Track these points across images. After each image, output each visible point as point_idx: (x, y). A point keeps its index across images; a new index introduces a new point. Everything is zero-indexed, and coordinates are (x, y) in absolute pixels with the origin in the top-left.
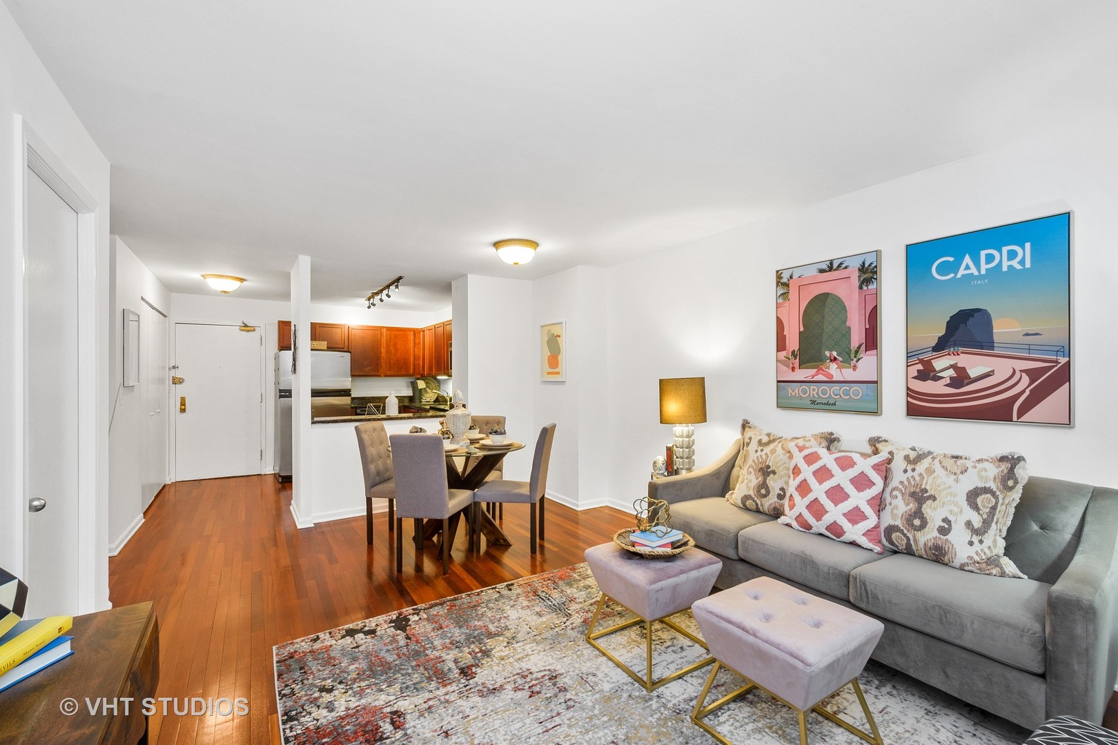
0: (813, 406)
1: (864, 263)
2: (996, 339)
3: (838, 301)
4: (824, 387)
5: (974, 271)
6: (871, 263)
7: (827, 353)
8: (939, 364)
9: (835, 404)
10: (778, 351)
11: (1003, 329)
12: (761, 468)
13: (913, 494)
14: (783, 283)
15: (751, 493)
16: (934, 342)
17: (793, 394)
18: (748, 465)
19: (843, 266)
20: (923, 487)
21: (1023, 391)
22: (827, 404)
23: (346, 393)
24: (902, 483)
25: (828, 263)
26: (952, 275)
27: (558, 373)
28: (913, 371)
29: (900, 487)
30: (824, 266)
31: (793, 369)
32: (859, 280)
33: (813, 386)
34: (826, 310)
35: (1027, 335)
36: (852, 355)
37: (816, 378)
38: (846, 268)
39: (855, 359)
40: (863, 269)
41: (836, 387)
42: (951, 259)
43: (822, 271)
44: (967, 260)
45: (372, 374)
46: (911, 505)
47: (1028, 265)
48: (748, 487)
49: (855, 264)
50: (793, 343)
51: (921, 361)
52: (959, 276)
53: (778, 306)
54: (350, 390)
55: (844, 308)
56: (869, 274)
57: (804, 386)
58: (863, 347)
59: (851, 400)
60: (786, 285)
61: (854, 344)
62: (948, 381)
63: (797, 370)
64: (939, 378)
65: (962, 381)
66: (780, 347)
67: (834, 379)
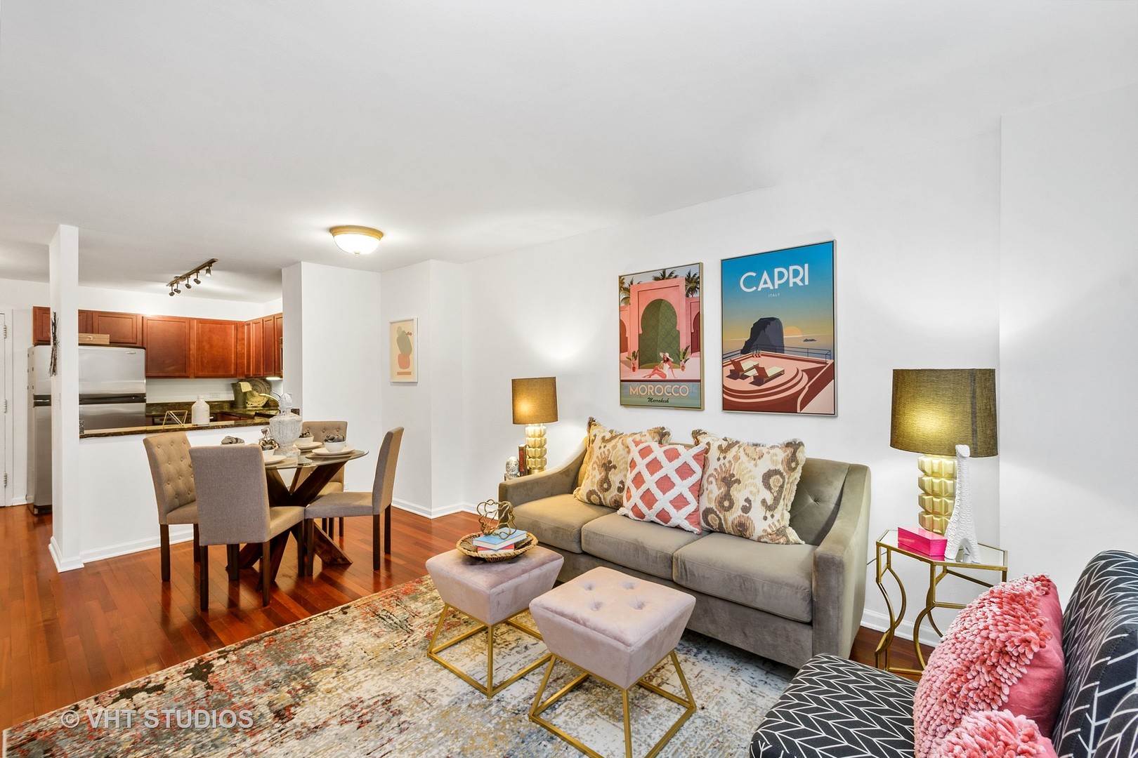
0: (650, 403)
1: (689, 274)
2: (786, 343)
3: (670, 307)
4: (659, 385)
5: (769, 285)
6: (695, 274)
7: (662, 355)
8: (747, 364)
9: (667, 401)
10: (621, 352)
11: (792, 335)
12: (604, 464)
13: (724, 479)
14: (625, 288)
15: (595, 488)
16: (743, 345)
17: (634, 393)
18: (592, 462)
19: (674, 275)
20: (731, 472)
21: (804, 388)
22: (662, 401)
23: (139, 398)
24: (716, 469)
25: (661, 272)
26: (755, 288)
27: (409, 373)
28: (727, 373)
29: (715, 473)
30: (658, 275)
31: (634, 369)
32: (686, 289)
33: (650, 385)
34: (660, 315)
35: (806, 340)
36: (681, 357)
37: (653, 378)
38: (676, 277)
39: (683, 360)
40: (689, 279)
41: (668, 386)
42: (754, 274)
43: (657, 279)
44: (765, 276)
45: (177, 374)
46: (722, 489)
47: (807, 283)
48: (592, 482)
49: (682, 274)
50: (634, 345)
51: (733, 362)
52: (759, 289)
53: (621, 309)
54: (144, 395)
55: (675, 313)
56: (693, 284)
57: (643, 385)
58: (689, 350)
59: (680, 397)
60: (627, 290)
61: (683, 347)
62: (752, 379)
63: (637, 370)
64: (746, 377)
65: (763, 380)
66: (623, 348)
67: (667, 378)
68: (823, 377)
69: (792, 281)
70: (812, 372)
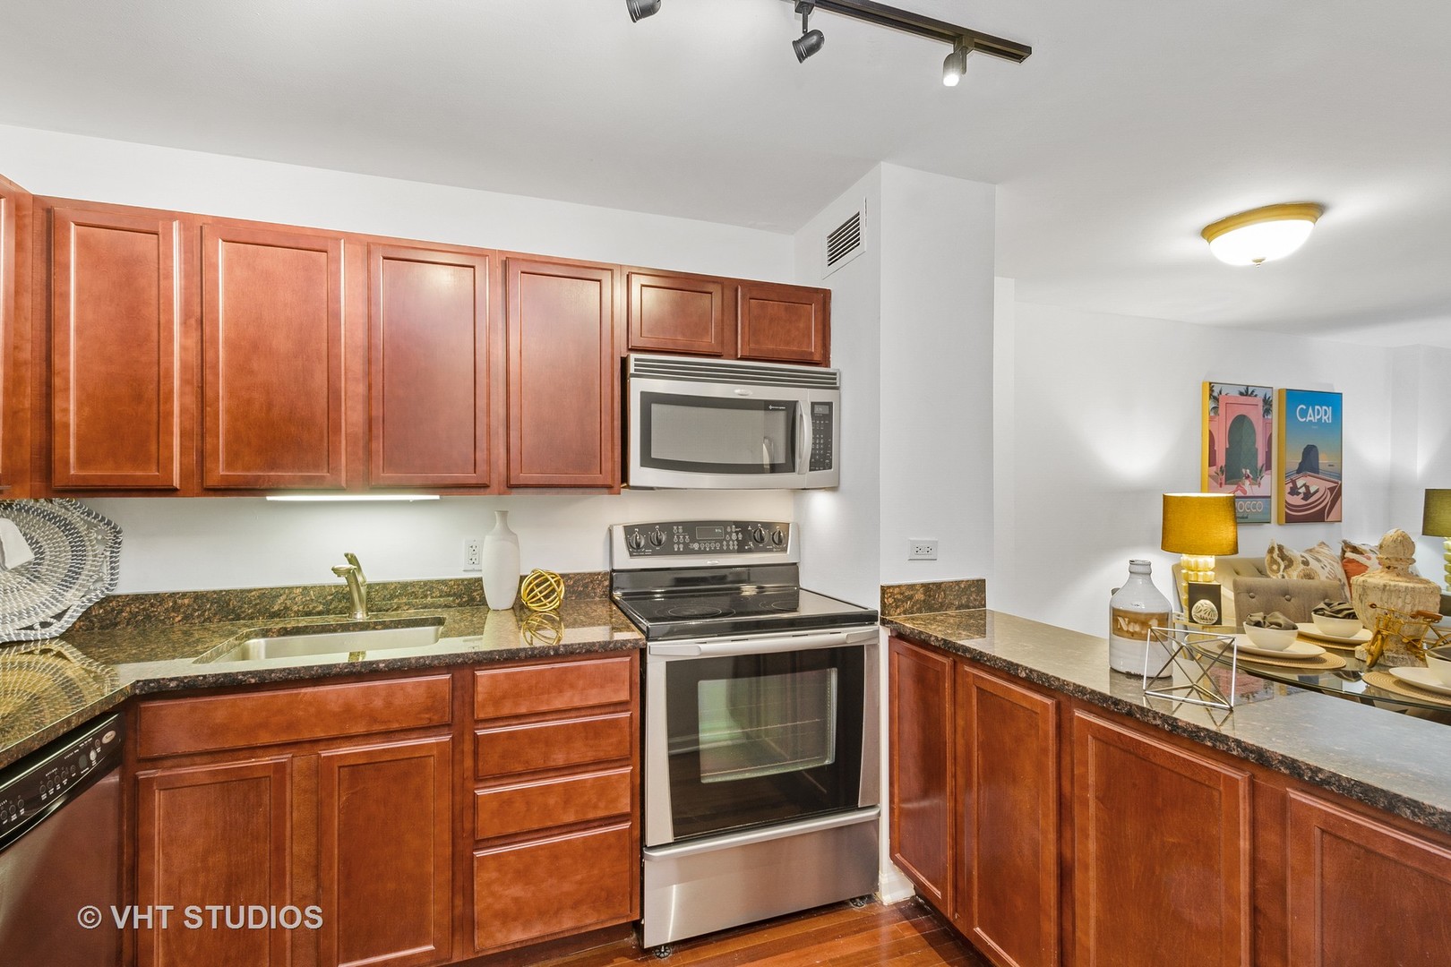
1: (1265, 395)
2: (1321, 467)
3: (1251, 423)
4: (1242, 502)
5: (1313, 419)
6: (1269, 397)
7: (1244, 470)
8: (1300, 483)
10: (1209, 466)
11: (1323, 460)
14: (1214, 395)
16: (1296, 467)
19: (1254, 394)
21: (1328, 502)
22: (1243, 518)
25: (1246, 388)
26: (1304, 419)
28: (1288, 488)
30: (1243, 390)
31: (1221, 485)
32: (1263, 409)
34: (1244, 431)
35: (1329, 465)
36: (1258, 474)
37: (1236, 495)
38: (1256, 396)
39: (1260, 478)
40: (1265, 400)
41: (1249, 503)
42: (1304, 407)
43: (1241, 394)
44: (1310, 410)
47: (1330, 422)
49: (1260, 393)
50: (1221, 460)
51: (1292, 481)
52: (1306, 420)
53: (1211, 419)
55: (1254, 431)
56: (1267, 406)
58: (1264, 467)
59: (1257, 512)
60: (1216, 399)
61: (1260, 465)
62: (1302, 496)
63: (1223, 485)
64: (1298, 494)
65: (1307, 495)
66: (1212, 462)
67: (1248, 495)
68: (1336, 493)
69: (1324, 418)
70: (1331, 490)
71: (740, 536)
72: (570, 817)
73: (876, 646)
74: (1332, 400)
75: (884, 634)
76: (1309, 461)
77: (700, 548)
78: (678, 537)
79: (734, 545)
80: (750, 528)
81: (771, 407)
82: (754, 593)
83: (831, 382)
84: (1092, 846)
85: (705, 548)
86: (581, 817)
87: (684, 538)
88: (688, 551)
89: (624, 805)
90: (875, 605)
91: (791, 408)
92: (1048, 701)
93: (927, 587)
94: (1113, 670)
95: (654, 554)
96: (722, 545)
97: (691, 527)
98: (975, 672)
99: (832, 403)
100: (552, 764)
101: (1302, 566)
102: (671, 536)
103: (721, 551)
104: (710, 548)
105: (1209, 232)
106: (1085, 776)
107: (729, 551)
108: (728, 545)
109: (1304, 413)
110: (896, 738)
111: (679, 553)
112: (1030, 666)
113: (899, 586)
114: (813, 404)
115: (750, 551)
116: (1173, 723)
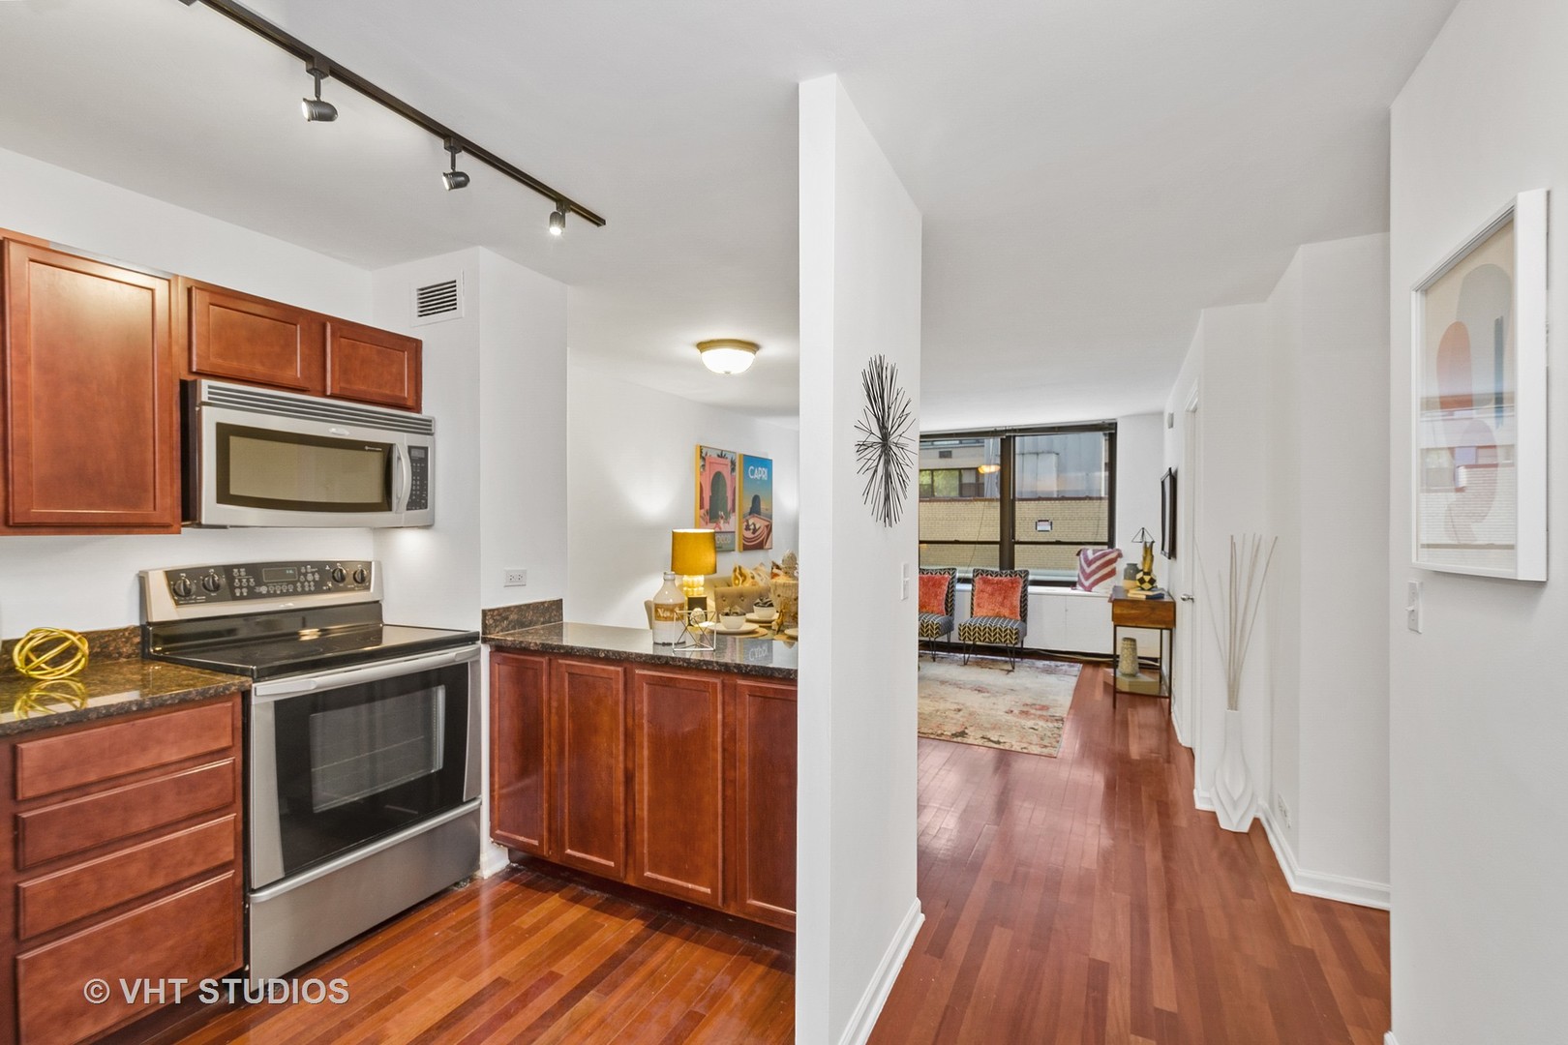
1: (732, 458)
2: (762, 511)
3: (723, 477)
4: (718, 537)
6: (734, 460)
7: (720, 512)
8: (751, 522)
9: (722, 548)
10: (700, 509)
11: (763, 506)
14: (703, 456)
16: (749, 510)
19: (725, 456)
21: (766, 536)
28: (744, 525)
30: (720, 453)
36: (728, 515)
38: (727, 458)
39: (729, 518)
40: (732, 462)
43: (719, 456)
44: (756, 470)
49: (729, 457)
50: (707, 505)
53: (701, 474)
56: (733, 466)
58: (731, 511)
59: (727, 544)
60: (703, 459)
61: (729, 508)
62: (751, 531)
63: (708, 524)
64: (750, 529)
65: (755, 531)
66: (702, 507)
67: (722, 531)
68: (769, 528)
69: (763, 476)
70: (767, 526)
71: (317, 577)
72: (159, 882)
73: (478, 662)
74: (766, 463)
75: (485, 651)
76: (755, 509)
77: (268, 591)
78: (240, 581)
79: (310, 586)
80: (328, 568)
81: (367, 448)
82: (315, 637)
83: (426, 427)
84: (646, 752)
85: (275, 591)
86: (172, 879)
87: (248, 581)
88: (253, 595)
89: (228, 852)
90: (476, 627)
91: (387, 450)
92: (620, 669)
93: (519, 608)
94: (655, 644)
95: (209, 600)
96: (295, 588)
97: (253, 569)
98: (568, 662)
99: (427, 448)
100: (134, 830)
101: (751, 580)
102: (231, 579)
103: (295, 593)
104: (281, 590)
105: (703, 346)
106: (642, 710)
107: (304, 593)
108: (303, 586)
109: (753, 472)
110: (496, 735)
111: (242, 598)
112: (607, 648)
113: (497, 609)
114: (410, 448)
115: (329, 591)
116: (687, 661)
